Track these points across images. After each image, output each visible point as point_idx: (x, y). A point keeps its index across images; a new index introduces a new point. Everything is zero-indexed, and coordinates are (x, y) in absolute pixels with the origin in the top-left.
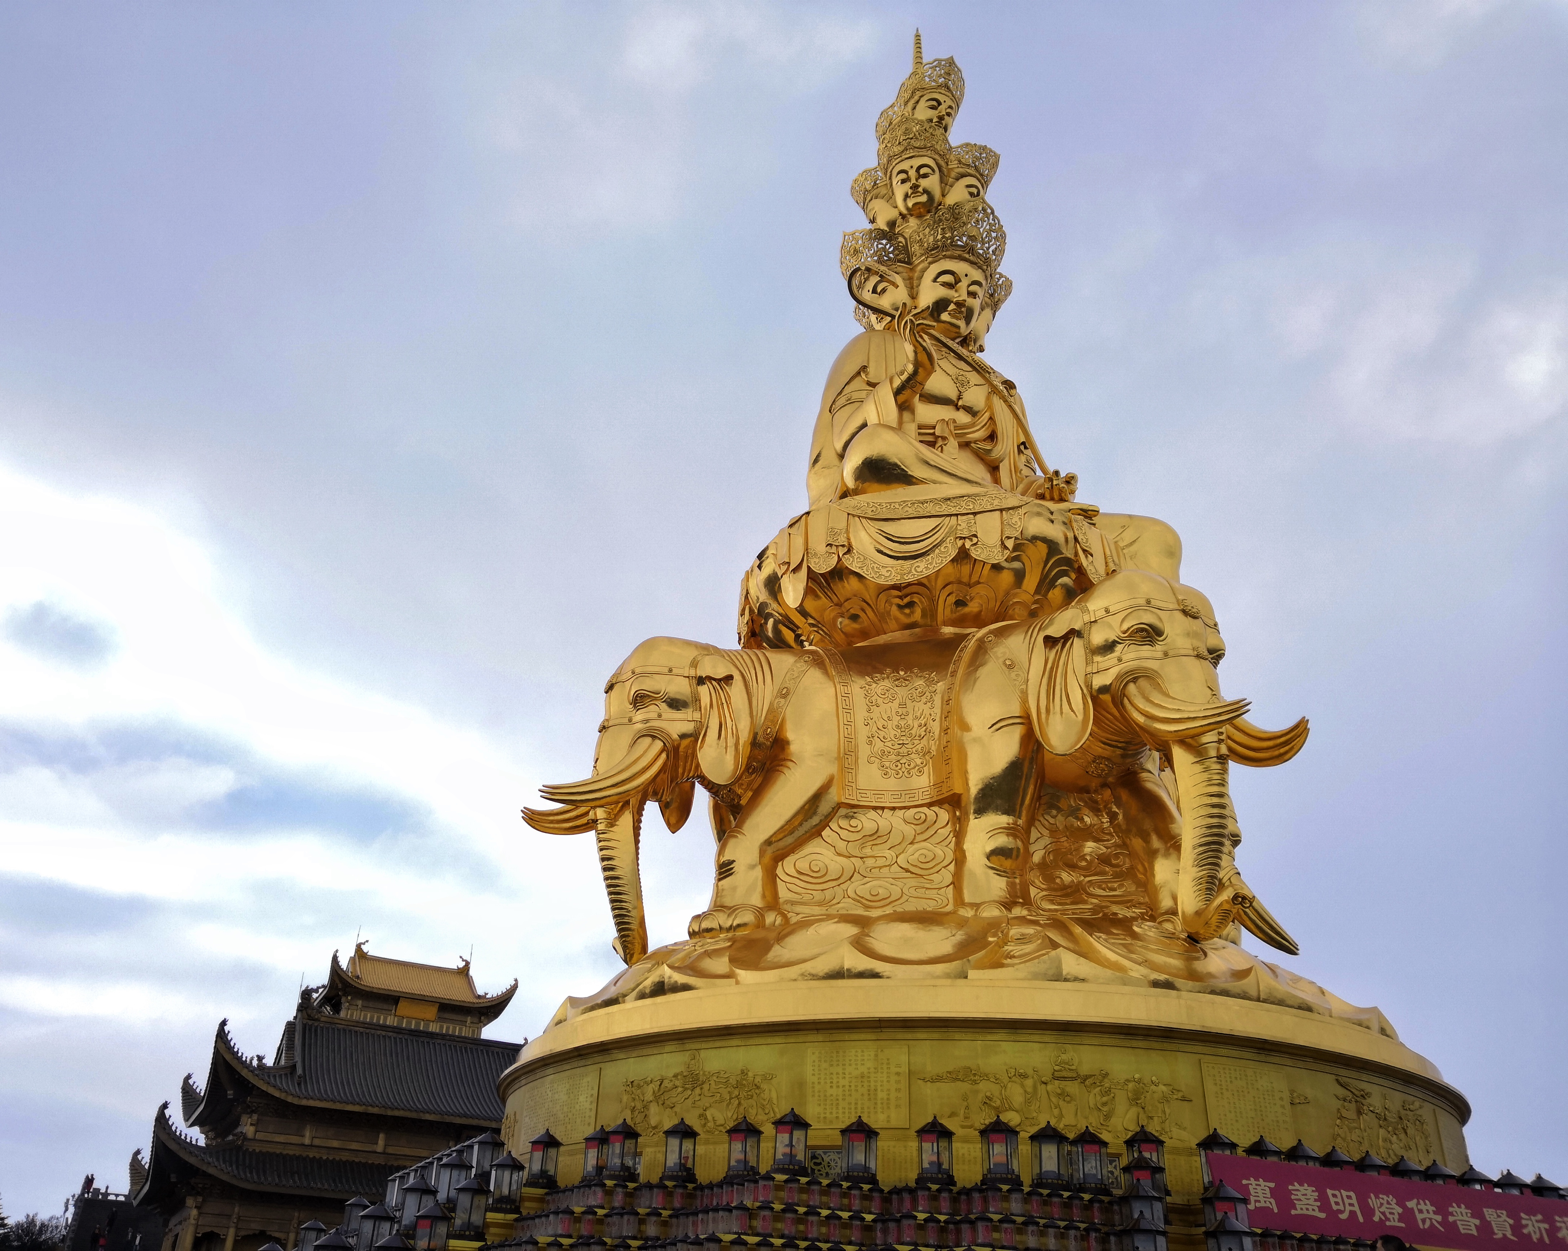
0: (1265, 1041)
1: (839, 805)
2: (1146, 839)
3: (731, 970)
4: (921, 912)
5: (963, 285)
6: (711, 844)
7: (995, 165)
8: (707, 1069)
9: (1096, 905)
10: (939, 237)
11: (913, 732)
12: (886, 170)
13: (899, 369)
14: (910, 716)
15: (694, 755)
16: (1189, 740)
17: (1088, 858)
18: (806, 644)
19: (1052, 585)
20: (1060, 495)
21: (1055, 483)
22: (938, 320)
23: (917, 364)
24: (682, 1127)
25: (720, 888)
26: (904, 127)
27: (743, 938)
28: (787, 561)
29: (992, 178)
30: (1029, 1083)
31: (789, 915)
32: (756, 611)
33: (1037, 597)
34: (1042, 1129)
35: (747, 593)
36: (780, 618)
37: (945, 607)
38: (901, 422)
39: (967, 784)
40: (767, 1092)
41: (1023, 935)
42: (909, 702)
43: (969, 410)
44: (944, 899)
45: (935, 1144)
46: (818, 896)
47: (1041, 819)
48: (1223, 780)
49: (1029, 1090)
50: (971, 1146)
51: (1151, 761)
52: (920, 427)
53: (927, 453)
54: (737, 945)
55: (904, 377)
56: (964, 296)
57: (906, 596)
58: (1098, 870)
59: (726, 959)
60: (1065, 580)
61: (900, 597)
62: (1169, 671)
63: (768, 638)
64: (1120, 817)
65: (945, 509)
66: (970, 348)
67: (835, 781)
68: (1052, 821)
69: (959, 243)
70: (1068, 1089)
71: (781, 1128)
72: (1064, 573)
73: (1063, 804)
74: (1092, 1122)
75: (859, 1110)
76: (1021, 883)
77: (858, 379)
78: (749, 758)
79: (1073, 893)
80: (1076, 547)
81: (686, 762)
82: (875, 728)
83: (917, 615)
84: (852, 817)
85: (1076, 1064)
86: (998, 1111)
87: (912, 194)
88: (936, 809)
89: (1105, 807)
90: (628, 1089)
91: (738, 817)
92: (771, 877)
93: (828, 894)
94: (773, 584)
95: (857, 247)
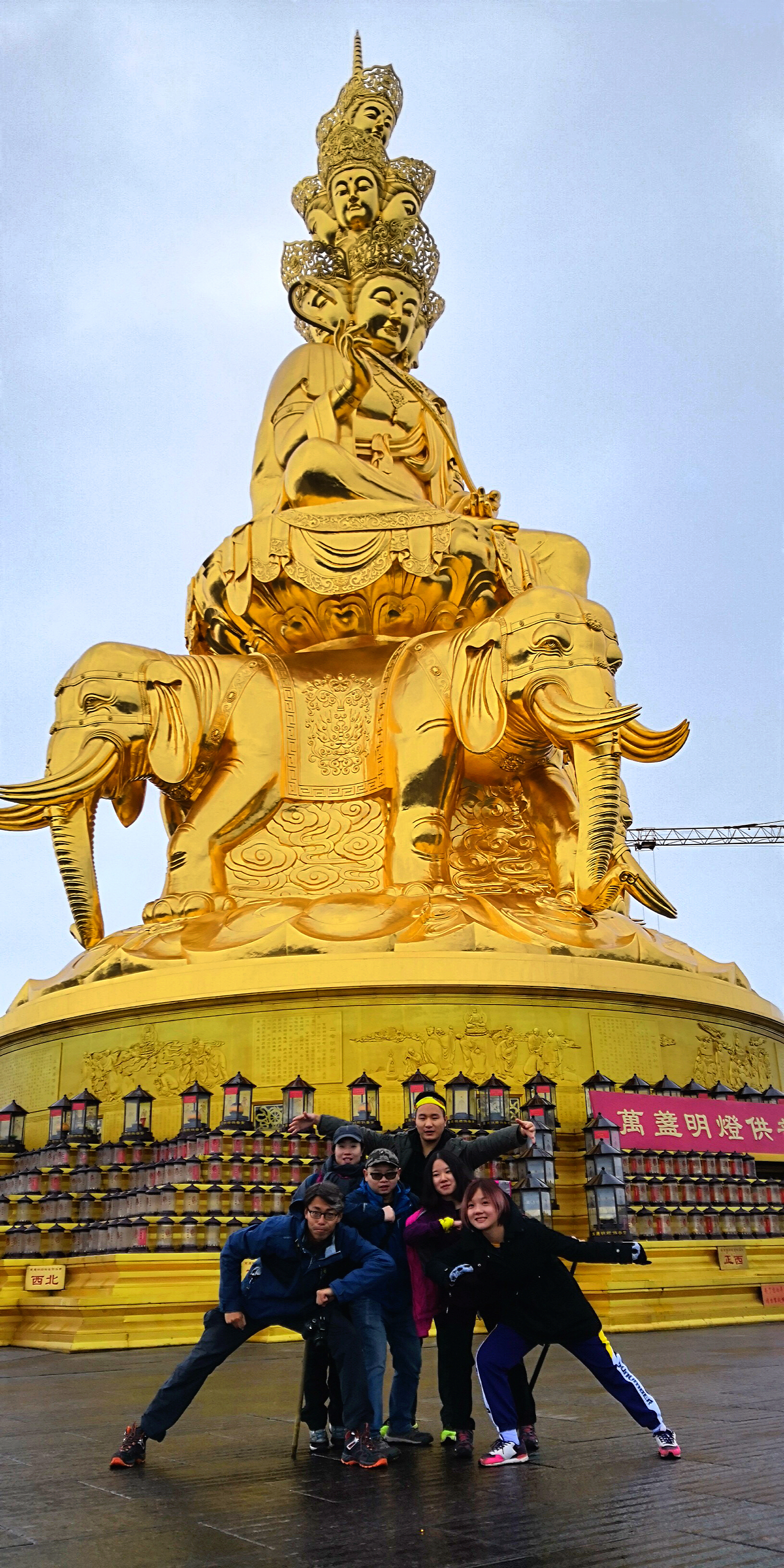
0: (643, 996)
1: (282, 800)
2: (550, 826)
3: (182, 950)
4: (355, 894)
5: (398, 303)
6: (165, 837)
7: (431, 182)
8: (161, 1040)
9: (506, 883)
10: (377, 253)
11: (350, 733)
12: (326, 179)
13: (337, 384)
14: (348, 717)
15: (145, 756)
16: (589, 741)
17: (500, 841)
18: (251, 649)
19: (475, 597)
20: (484, 511)
21: (480, 500)
22: (375, 336)
23: (355, 380)
24: (139, 1093)
25: (172, 877)
26: (343, 136)
27: (195, 922)
28: (232, 569)
29: (427, 194)
30: (445, 1038)
31: (236, 899)
32: (203, 616)
33: (462, 608)
34: (456, 1078)
35: (194, 598)
36: (226, 624)
37: (380, 618)
38: (339, 437)
39: (398, 780)
40: (216, 1058)
41: (442, 911)
42: (346, 706)
43: (403, 425)
44: (375, 881)
45: (364, 1096)
46: (264, 882)
47: (461, 809)
48: (616, 774)
49: (446, 1045)
50: (395, 1095)
51: (556, 756)
52: (358, 441)
53: (364, 467)
54: (188, 928)
55: (343, 391)
56: (399, 314)
57: (344, 605)
58: (508, 851)
59: (179, 943)
60: (486, 592)
61: (340, 607)
62: (573, 677)
63: (215, 642)
64: (529, 806)
65: (379, 523)
66: (405, 365)
67: (279, 779)
68: (470, 810)
69: (396, 261)
70: (478, 1043)
71: (229, 1089)
72: (486, 586)
73: (480, 796)
74: (497, 1070)
75: (299, 1069)
76: (442, 866)
77: (298, 391)
78: (198, 758)
79: (486, 872)
80: (497, 562)
81: (137, 763)
82: (316, 730)
83: (355, 624)
84: (295, 811)
85: (485, 1021)
86: (418, 1063)
87: (351, 206)
88: (369, 801)
89: (515, 797)
90: (88, 1060)
91: (189, 811)
92: (221, 866)
93: (273, 880)
94: (218, 591)
95: (298, 258)
